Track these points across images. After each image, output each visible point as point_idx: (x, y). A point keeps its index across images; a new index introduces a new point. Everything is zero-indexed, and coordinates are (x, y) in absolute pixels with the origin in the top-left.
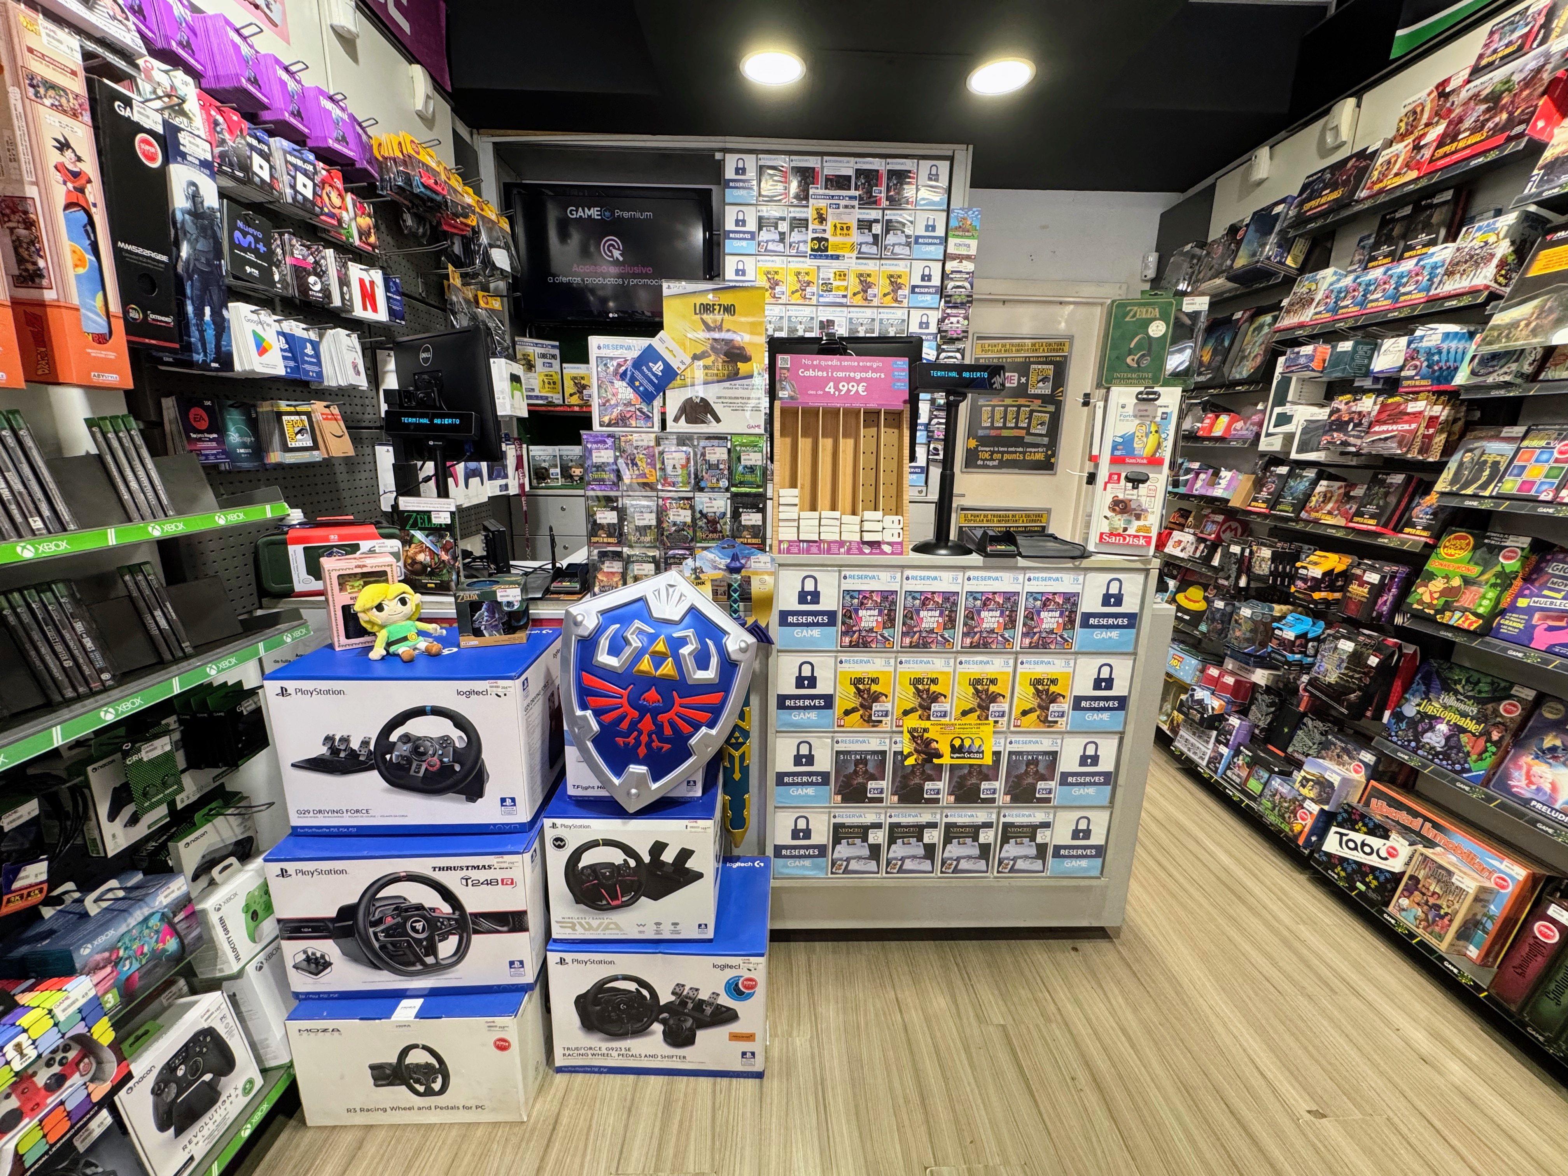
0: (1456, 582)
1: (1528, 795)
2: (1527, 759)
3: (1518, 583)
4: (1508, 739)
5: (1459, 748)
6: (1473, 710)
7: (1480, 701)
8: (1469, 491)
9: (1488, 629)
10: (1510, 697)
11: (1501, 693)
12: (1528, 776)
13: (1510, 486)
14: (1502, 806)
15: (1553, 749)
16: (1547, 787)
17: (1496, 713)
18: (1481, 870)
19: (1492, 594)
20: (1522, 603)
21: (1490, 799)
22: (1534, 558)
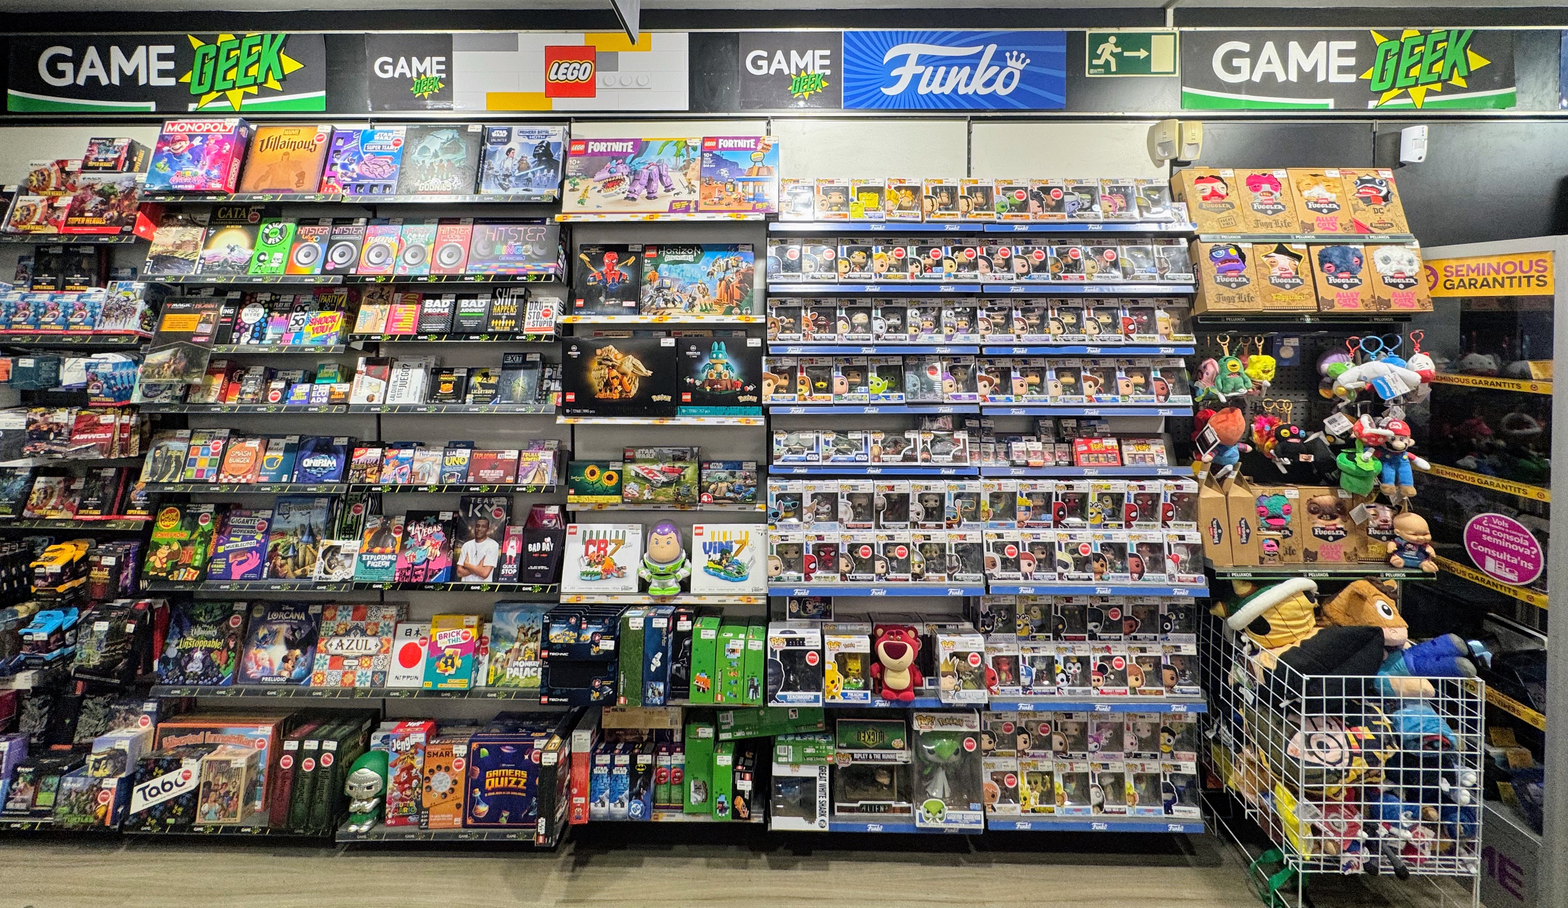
0: (176, 546)
1: (258, 675)
2: (253, 651)
3: (215, 537)
4: (239, 643)
5: (212, 664)
6: (213, 632)
7: (216, 624)
8: (165, 480)
9: (204, 573)
10: (234, 612)
11: (228, 613)
12: (257, 663)
13: (190, 474)
14: (248, 692)
15: (265, 637)
16: (267, 664)
17: (228, 628)
18: (248, 744)
19: (200, 550)
20: (221, 549)
21: (238, 692)
22: (220, 517)
